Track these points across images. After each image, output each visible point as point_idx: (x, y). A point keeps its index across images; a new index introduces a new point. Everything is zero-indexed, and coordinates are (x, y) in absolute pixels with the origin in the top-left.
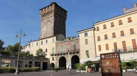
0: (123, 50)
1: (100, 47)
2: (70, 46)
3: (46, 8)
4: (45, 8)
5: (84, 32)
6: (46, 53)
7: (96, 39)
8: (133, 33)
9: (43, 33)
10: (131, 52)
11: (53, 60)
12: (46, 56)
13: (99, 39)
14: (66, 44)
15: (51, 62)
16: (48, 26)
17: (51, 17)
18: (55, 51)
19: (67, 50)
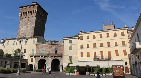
0: (100, 59)
1: (82, 54)
2: (52, 50)
3: (28, 7)
4: (26, 7)
5: (68, 39)
6: (24, 54)
7: (80, 46)
8: (110, 46)
9: (21, 32)
10: (107, 60)
11: (32, 61)
12: (24, 56)
13: (82, 47)
14: (47, 47)
15: (30, 63)
16: (28, 26)
17: (33, 17)
18: (35, 52)
19: (48, 52)
